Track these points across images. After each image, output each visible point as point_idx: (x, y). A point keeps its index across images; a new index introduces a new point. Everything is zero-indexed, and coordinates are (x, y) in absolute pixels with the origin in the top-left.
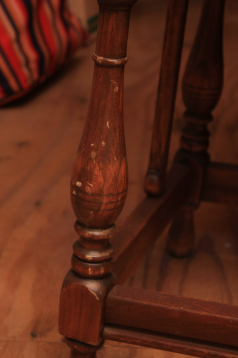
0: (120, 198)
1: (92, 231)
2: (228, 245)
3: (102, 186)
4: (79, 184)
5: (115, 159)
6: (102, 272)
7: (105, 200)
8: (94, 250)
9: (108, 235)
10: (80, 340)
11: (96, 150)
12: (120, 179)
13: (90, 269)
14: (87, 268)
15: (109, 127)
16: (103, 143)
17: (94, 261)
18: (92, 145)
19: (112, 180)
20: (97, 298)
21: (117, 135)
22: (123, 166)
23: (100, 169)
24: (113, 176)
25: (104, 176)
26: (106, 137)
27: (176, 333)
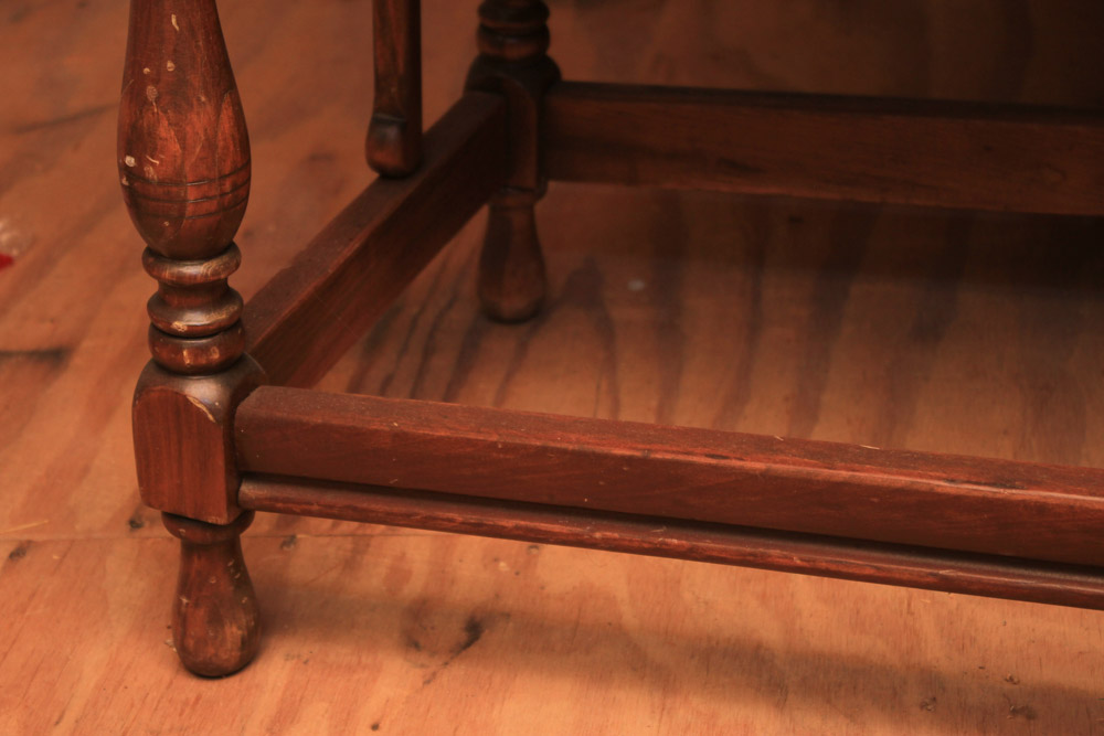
0: (228, 186)
1: (179, 266)
2: (637, 285)
3: (179, 161)
4: (130, 161)
5: (203, 99)
6: (216, 356)
7: (192, 195)
8: (193, 308)
9: (215, 273)
10: (190, 516)
11: (156, 82)
12: (221, 144)
13: (185, 353)
14: (179, 350)
15: (177, 28)
16: (170, 65)
17: (194, 333)
18: (147, 70)
19: (203, 147)
20: (210, 417)
21: (201, 43)
22: (227, 114)
23: (170, 124)
24: (203, 138)
25: (182, 140)
26: (175, 50)
27: (391, 482)
